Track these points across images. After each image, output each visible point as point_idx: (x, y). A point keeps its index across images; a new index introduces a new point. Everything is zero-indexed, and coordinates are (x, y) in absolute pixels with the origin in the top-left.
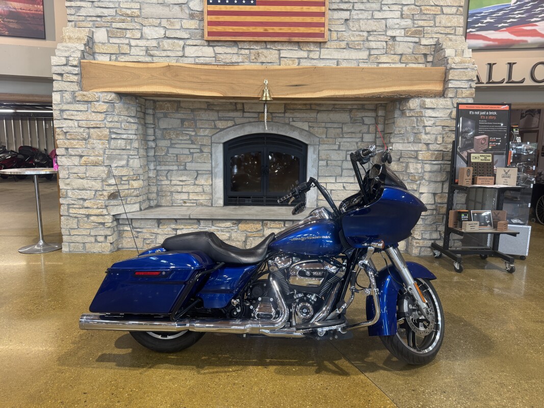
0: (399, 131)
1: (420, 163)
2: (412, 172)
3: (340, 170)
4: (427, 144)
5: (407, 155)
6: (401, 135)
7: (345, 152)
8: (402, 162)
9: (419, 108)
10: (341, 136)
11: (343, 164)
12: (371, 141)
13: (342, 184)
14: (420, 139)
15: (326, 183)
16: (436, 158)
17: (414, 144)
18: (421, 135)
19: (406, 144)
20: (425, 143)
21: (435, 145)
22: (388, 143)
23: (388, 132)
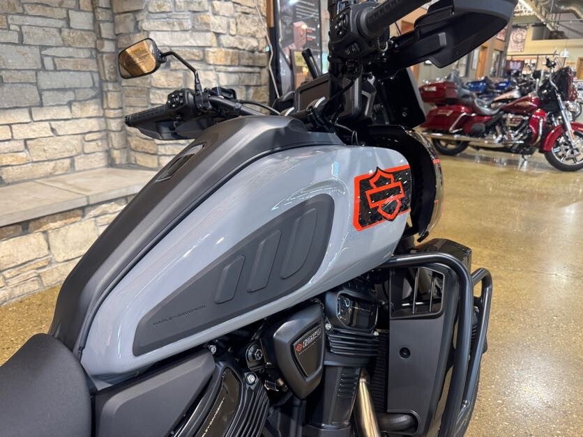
0: (159, 6)
1: (211, 70)
3: (37, 93)
4: (218, 35)
5: (185, 55)
6: (164, 15)
7: (36, 50)
8: (176, 70)
10: (20, 10)
11: (38, 78)
12: (86, 28)
13: (47, 123)
14: (207, 24)
15: (10, 125)
16: (232, 61)
17: (194, 33)
18: (209, 16)
19: (179, 33)
20: (214, 32)
21: (228, 36)
22: (130, 33)
23: (127, 10)
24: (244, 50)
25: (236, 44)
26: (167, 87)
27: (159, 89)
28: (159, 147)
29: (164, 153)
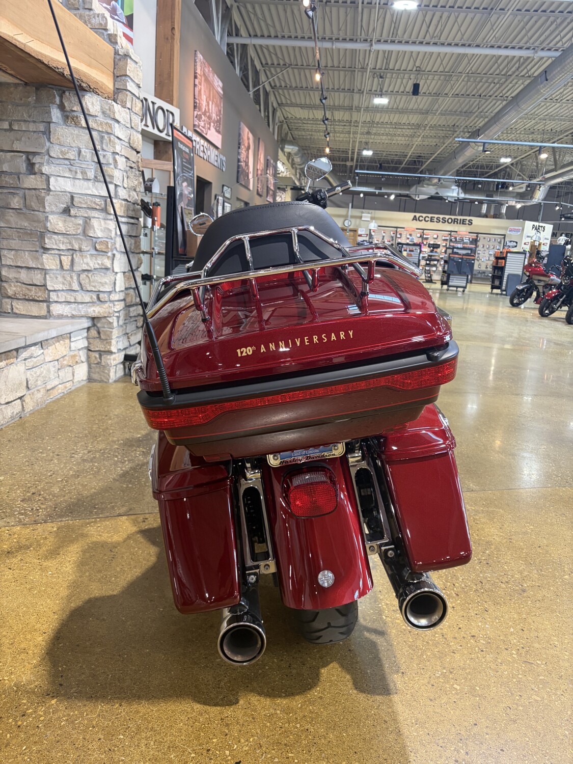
0: (62, 152)
1: (111, 220)
2: (100, 236)
4: (116, 186)
5: (86, 203)
6: (67, 162)
8: (76, 216)
9: (102, 116)
14: (111, 176)
16: (125, 212)
17: (96, 183)
18: (112, 168)
19: (82, 181)
20: (115, 185)
21: (122, 188)
22: (20, 173)
23: (18, 150)
24: (130, 202)
25: (126, 197)
26: (65, 232)
27: (55, 233)
28: (51, 293)
29: (56, 300)
